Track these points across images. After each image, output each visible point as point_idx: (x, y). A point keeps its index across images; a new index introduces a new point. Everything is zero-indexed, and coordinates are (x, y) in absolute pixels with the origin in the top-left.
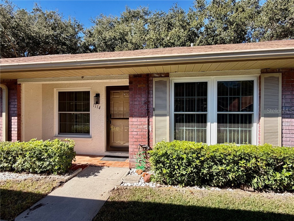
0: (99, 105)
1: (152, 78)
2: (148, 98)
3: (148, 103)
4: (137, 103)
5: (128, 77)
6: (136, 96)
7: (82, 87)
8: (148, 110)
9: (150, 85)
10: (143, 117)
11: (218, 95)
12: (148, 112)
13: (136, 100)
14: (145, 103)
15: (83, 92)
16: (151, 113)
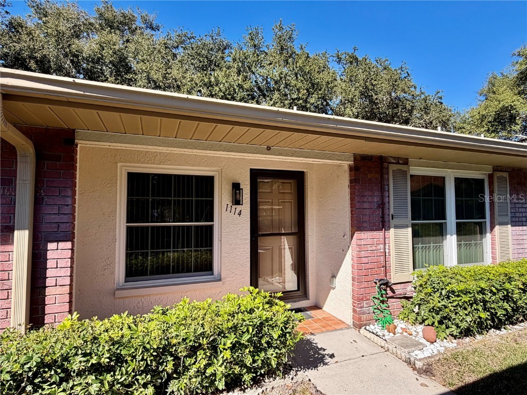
0: (239, 208)
1: (387, 164)
2: (382, 197)
3: (382, 205)
4: (366, 205)
5: (353, 159)
6: (366, 194)
7: (199, 166)
8: (383, 217)
9: (384, 176)
10: (376, 230)
11: (456, 197)
12: (383, 222)
13: (365, 200)
14: (379, 206)
15: (195, 176)
16: (387, 224)
